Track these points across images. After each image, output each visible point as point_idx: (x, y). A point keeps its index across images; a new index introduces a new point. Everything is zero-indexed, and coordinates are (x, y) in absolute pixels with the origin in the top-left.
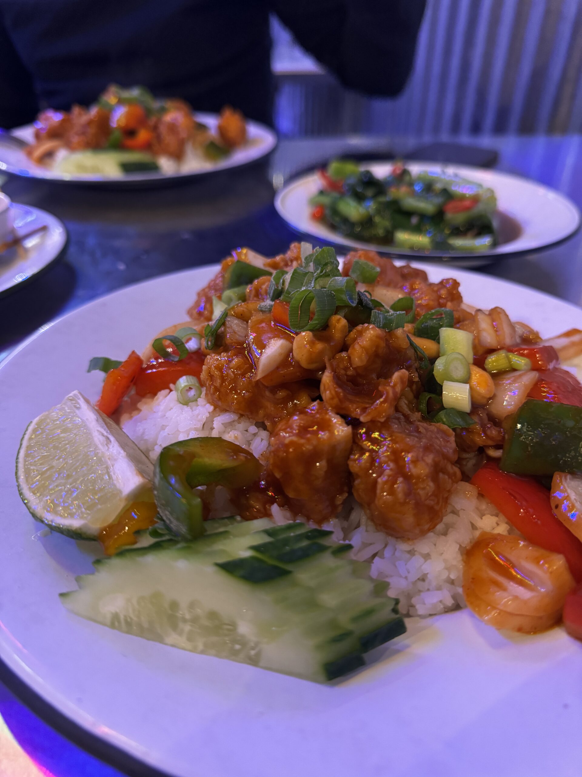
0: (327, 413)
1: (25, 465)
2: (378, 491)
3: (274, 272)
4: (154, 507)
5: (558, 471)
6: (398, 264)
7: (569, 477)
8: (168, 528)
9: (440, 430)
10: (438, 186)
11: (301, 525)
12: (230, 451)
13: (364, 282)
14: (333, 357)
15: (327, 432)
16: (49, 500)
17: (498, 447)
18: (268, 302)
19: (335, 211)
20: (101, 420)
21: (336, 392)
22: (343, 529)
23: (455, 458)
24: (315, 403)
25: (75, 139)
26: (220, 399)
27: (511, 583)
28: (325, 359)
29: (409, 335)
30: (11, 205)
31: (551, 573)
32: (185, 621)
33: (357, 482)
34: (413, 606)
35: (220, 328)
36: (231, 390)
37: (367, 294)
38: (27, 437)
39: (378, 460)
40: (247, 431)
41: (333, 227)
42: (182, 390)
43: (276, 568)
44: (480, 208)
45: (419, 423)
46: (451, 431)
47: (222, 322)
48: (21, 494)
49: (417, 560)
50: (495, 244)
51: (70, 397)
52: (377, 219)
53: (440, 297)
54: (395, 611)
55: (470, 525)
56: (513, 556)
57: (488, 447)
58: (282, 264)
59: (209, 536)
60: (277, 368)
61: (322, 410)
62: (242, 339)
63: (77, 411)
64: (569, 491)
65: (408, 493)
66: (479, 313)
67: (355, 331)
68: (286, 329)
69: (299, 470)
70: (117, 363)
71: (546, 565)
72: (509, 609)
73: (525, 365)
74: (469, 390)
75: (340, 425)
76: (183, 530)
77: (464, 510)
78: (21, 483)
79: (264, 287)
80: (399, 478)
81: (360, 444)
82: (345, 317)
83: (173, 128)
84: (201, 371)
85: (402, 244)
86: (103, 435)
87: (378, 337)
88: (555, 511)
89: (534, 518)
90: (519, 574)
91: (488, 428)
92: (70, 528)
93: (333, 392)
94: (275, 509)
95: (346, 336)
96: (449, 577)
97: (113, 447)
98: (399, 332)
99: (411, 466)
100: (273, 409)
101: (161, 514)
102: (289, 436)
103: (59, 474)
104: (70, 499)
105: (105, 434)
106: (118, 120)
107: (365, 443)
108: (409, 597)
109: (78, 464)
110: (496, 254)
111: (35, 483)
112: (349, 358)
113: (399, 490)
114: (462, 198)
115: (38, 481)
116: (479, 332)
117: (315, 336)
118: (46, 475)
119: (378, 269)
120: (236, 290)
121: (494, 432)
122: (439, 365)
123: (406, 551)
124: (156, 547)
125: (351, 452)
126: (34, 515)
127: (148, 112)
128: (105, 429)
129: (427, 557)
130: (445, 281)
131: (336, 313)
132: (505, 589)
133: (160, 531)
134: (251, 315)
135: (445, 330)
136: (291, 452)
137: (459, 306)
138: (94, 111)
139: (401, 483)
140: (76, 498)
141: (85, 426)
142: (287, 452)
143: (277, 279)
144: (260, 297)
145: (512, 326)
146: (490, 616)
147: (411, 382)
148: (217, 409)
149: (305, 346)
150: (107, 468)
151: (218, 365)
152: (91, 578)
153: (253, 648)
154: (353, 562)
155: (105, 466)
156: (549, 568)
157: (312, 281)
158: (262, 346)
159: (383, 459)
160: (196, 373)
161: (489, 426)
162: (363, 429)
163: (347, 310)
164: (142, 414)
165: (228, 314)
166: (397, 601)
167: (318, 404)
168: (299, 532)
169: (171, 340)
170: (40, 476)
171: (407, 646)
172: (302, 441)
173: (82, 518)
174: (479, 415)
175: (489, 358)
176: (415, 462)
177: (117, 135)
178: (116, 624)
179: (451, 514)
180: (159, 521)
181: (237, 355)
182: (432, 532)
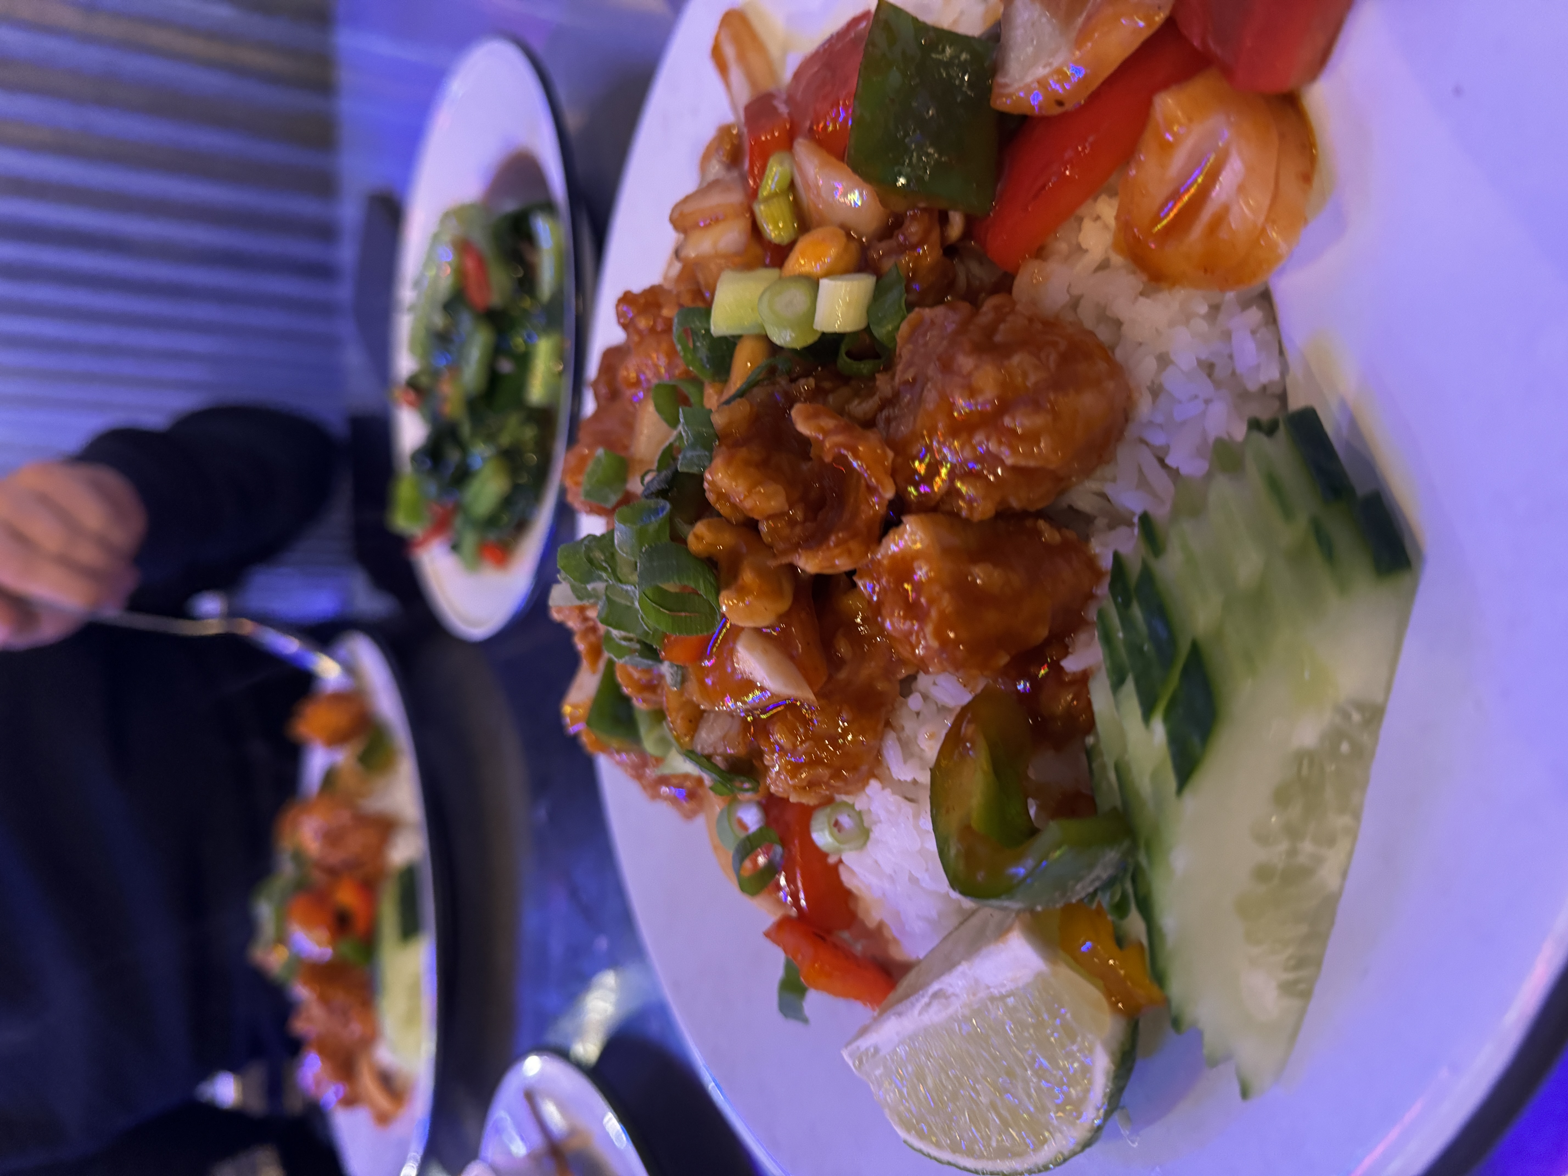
0: (879, 562)
1: (989, 1158)
2: (1032, 463)
3: (606, 655)
4: (1069, 910)
5: (989, 100)
6: (590, 406)
7: (1001, 80)
8: (1110, 883)
9: (912, 336)
10: (439, 321)
11: (1101, 615)
12: (956, 752)
13: (624, 480)
14: (770, 547)
15: (916, 565)
16: (1057, 1112)
17: (943, 219)
18: (665, 668)
19: (491, 522)
20: (900, 1007)
21: (837, 545)
22: (1111, 527)
23: (965, 307)
24: (860, 584)
25: (356, 1028)
26: (854, 769)
27: (1214, 194)
28: (774, 565)
29: (726, 396)
30: (484, 1160)
31: (1190, 120)
32: (1292, 852)
33: (1015, 504)
34: (1264, 388)
35: (716, 766)
36: (836, 746)
37: (648, 478)
38: (934, 1152)
39: (970, 465)
40: (918, 714)
41: (521, 526)
42: (839, 841)
43: (1186, 672)
44: (481, 240)
45: (897, 380)
46: (913, 316)
47: (705, 760)
48: (1046, 1168)
49: (1171, 380)
50: (549, 207)
51: (854, 1065)
52: (505, 440)
53: (652, 330)
54: (1270, 429)
55: (1099, 274)
56: (1158, 192)
57: (943, 237)
58: (592, 638)
59: (1125, 803)
60: (792, 658)
61: (873, 571)
62: (737, 725)
63: (883, 1053)
64: (1029, 79)
65: (1035, 403)
66: (683, 254)
67: (718, 506)
68: (717, 638)
69: (992, 618)
70: (789, 966)
71: (1175, 129)
72: (1266, 202)
73: (781, 164)
74: (832, 280)
75: (901, 537)
76: (1112, 856)
77: (1070, 285)
78: (1026, 1166)
79: (636, 675)
80: (1005, 425)
81: (938, 497)
82: (692, 522)
83: (332, 837)
84: (800, 805)
85: (553, 392)
86: (928, 1005)
87: (729, 462)
88: (1069, 106)
89: (1084, 148)
90: (1195, 180)
91: (905, 239)
92: (1112, 1075)
93: (837, 551)
94: (1071, 664)
95: (728, 521)
96: (1204, 317)
97: (951, 985)
98: (719, 420)
99: (980, 399)
100: (873, 664)
101: (1083, 895)
102: (925, 638)
103: (1007, 1091)
104: (1055, 1072)
105: (926, 1000)
106: (319, 944)
107: (936, 489)
108: (1243, 396)
109: (985, 1054)
110: (569, 209)
111: (1024, 1139)
112: (769, 517)
113: (1027, 422)
114: (460, 274)
115: (1020, 1133)
116: (717, 255)
117: (727, 586)
118: (1009, 1117)
119: (600, 452)
120: (643, 730)
121: (914, 229)
122: (783, 337)
123: (1154, 402)
124: (1146, 908)
125: (954, 515)
126: (1087, 1144)
127: (302, 886)
128: (918, 1000)
129: (1164, 360)
130: (622, 321)
131: (684, 542)
132: (1225, 210)
133: (1117, 897)
134: (690, 702)
135: (714, 327)
136: (956, 634)
137: (669, 292)
138: (302, 992)
139: (1014, 419)
140: (1053, 1060)
141: (913, 1038)
142: (956, 642)
143: (621, 651)
144: (656, 682)
145: (706, 189)
146: (1280, 241)
147: (817, 395)
148: (876, 772)
149: (747, 606)
150: (992, 999)
151: (788, 771)
152: (1209, 1038)
153: (1347, 716)
154: (1176, 514)
155: (989, 1003)
156: (1180, 125)
157: (622, 589)
158: (749, 685)
159: (967, 453)
160: (806, 814)
161: (901, 238)
162: (910, 493)
163: (678, 521)
164: (889, 921)
165: (690, 748)
166: (1255, 425)
167: (861, 578)
168: (1115, 620)
169: (742, 860)
170: (1010, 1130)
171: (1343, 404)
172: (934, 613)
173: (1091, 1050)
174: (881, 258)
175: (769, 237)
176: (972, 392)
177: (347, 948)
178: (1302, 986)
179: (1079, 310)
180: (1096, 900)
181: (767, 734)
182: (1113, 352)
